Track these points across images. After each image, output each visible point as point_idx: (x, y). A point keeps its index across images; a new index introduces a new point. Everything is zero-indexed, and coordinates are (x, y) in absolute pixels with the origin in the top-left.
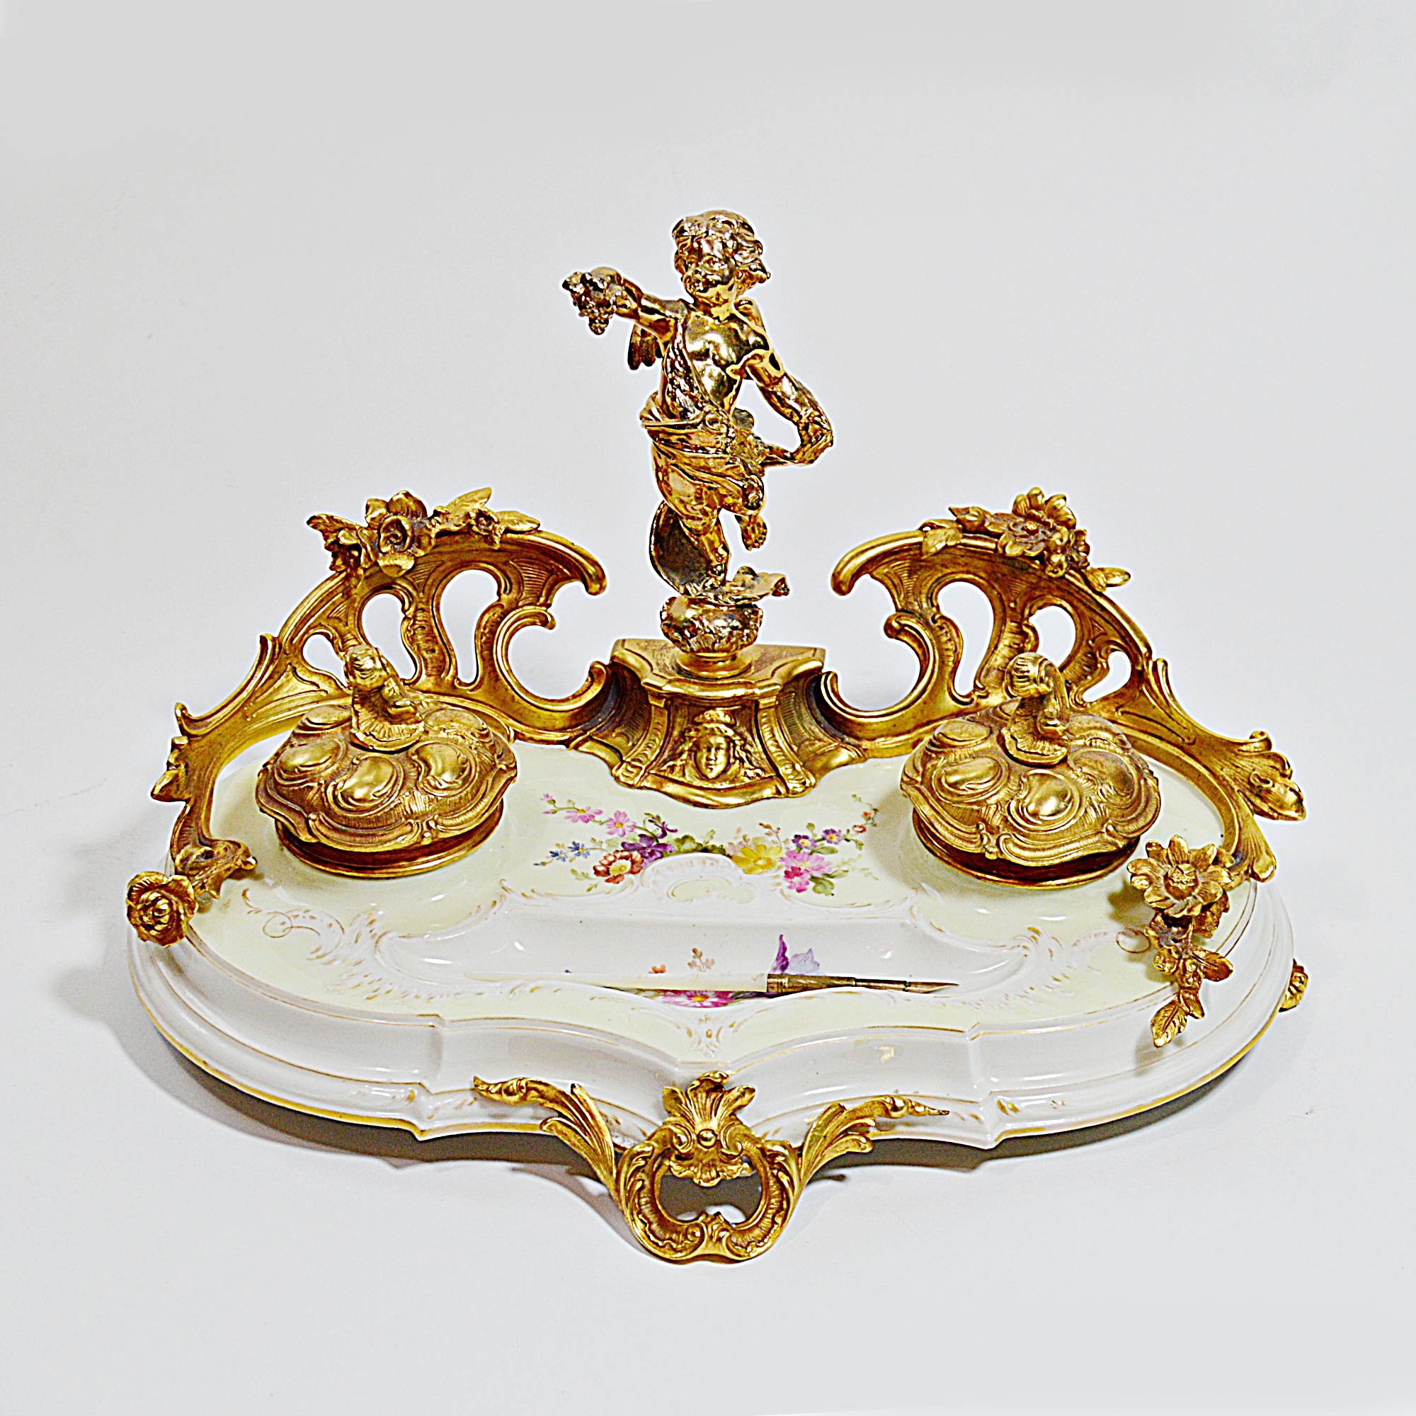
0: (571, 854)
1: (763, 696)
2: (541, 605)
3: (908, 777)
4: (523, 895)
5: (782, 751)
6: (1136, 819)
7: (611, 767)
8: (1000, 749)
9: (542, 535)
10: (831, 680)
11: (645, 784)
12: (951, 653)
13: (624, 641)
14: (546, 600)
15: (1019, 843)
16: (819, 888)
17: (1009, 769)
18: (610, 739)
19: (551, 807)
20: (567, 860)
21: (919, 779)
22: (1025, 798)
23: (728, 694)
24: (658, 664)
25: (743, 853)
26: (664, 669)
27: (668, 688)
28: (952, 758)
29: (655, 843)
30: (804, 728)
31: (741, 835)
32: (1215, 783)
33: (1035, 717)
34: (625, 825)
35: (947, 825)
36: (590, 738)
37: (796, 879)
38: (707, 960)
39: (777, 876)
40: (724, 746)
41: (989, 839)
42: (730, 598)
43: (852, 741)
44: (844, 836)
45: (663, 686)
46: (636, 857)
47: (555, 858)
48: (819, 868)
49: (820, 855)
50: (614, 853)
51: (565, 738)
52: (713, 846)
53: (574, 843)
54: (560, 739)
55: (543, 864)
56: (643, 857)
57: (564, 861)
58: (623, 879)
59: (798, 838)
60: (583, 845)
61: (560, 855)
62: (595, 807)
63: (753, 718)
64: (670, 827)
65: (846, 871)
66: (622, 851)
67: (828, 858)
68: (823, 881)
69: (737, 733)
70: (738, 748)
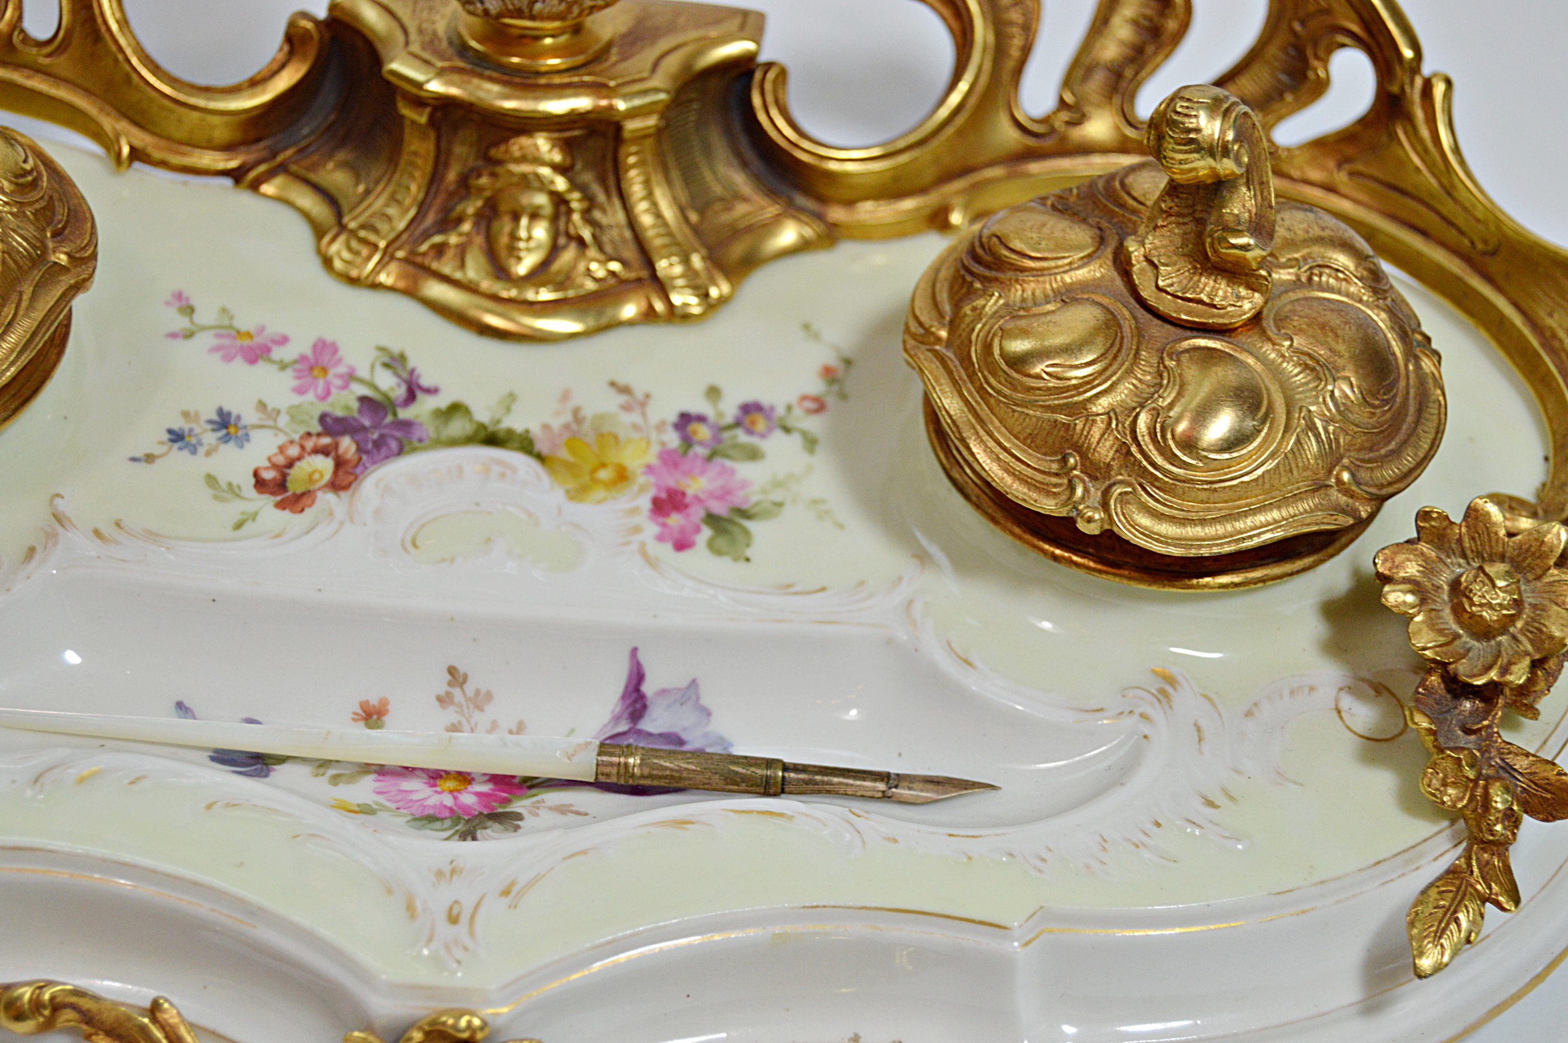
0: (210, 438)
1: (633, 113)
3: (921, 324)
4: (97, 533)
5: (665, 224)
6: (1396, 453)
7: (319, 231)
8: (1119, 282)
10: (775, 82)
11: (383, 278)
12: (1015, 30)
15: (1151, 503)
16: (721, 542)
17: (1139, 333)
18: (322, 172)
19: (181, 323)
20: (202, 451)
21: (943, 334)
22: (1171, 406)
23: (557, 106)
24: (420, 31)
25: (572, 450)
26: (431, 42)
27: (436, 86)
28: (1016, 293)
29: (389, 419)
30: (714, 173)
31: (571, 405)
32: (1535, 343)
33: (1201, 222)
34: (332, 372)
35: (997, 449)
36: (282, 169)
37: (675, 520)
38: (478, 692)
39: (635, 511)
40: (548, 210)
41: (1086, 490)
43: (809, 204)
44: (781, 419)
45: (428, 81)
46: (347, 451)
47: (176, 446)
48: (724, 494)
49: (728, 463)
50: (302, 438)
51: (233, 164)
52: (510, 432)
53: (220, 412)
54: (221, 166)
55: (150, 458)
56: (360, 450)
57: (194, 452)
58: (313, 502)
59: (685, 420)
60: (238, 417)
61: (187, 439)
62: (274, 328)
63: (609, 157)
64: (425, 382)
65: (780, 505)
66: (319, 435)
67: (744, 470)
68: (731, 527)
69: (574, 185)
70: (576, 217)
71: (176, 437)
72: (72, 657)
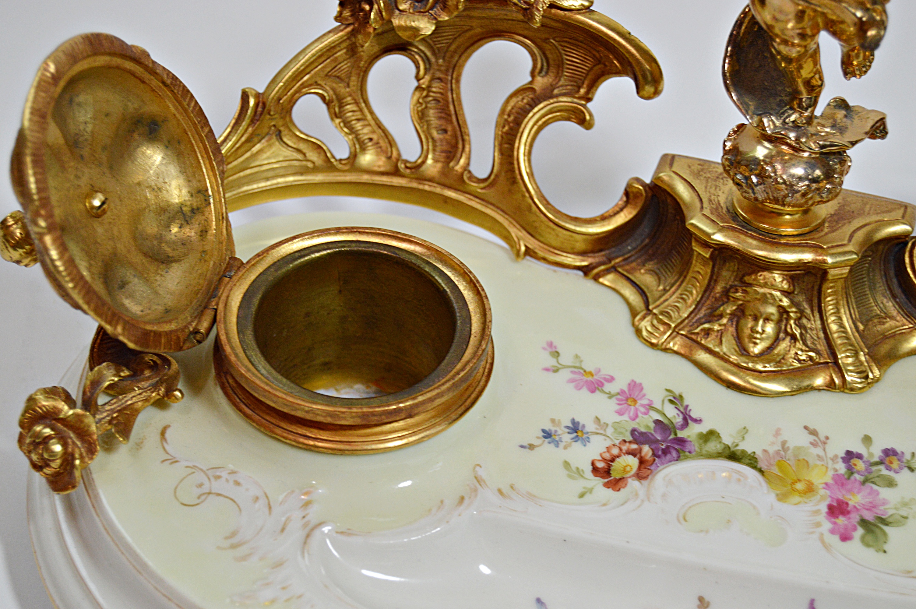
0: (567, 438)
1: (835, 266)
2: (580, 98)
4: (500, 491)
5: (845, 332)
7: (634, 313)
9: (595, 17)
11: (671, 346)
13: (673, 157)
14: (588, 92)
16: (869, 538)
18: (637, 274)
19: (551, 362)
20: (562, 445)
23: (791, 258)
24: (710, 201)
25: (780, 468)
26: (717, 209)
27: (719, 237)
29: (672, 436)
30: (875, 301)
31: (780, 439)
34: (640, 402)
36: (614, 269)
37: (841, 520)
39: (817, 512)
40: (775, 317)
42: (815, 143)
44: (908, 461)
45: (714, 234)
46: (646, 455)
47: (547, 440)
48: (872, 507)
49: (875, 487)
50: (620, 443)
51: (585, 263)
52: (743, 451)
53: (573, 421)
54: (578, 264)
55: (531, 447)
56: (654, 455)
57: (557, 446)
58: (626, 485)
59: (849, 456)
60: (584, 426)
61: (554, 437)
62: (606, 371)
63: (816, 287)
64: (694, 415)
65: (906, 518)
66: (630, 442)
67: (885, 493)
68: (874, 528)
69: (793, 303)
70: (792, 322)
71: (547, 435)
72: (485, 570)
